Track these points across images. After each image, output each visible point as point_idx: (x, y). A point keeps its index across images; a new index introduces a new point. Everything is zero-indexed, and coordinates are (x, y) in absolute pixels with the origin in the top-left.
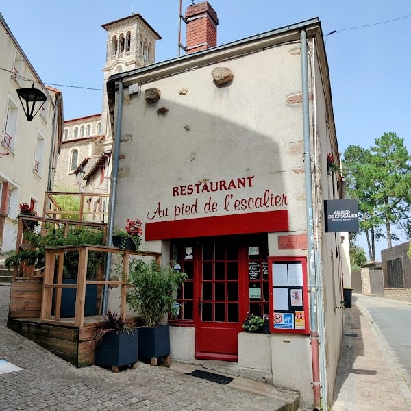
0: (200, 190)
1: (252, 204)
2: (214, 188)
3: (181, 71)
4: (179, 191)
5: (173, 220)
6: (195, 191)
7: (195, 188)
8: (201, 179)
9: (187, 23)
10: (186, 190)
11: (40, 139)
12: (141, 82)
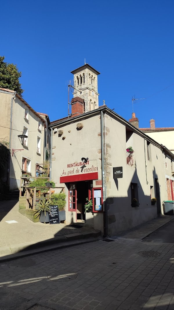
0: (75, 165)
1: (89, 170)
2: (78, 165)
3: (69, 124)
4: (69, 166)
5: (67, 176)
6: (73, 166)
7: (73, 165)
8: (75, 162)
9: (72, 105)
10: (71, 166)
11: (39, 139)
12: (58, 128)
